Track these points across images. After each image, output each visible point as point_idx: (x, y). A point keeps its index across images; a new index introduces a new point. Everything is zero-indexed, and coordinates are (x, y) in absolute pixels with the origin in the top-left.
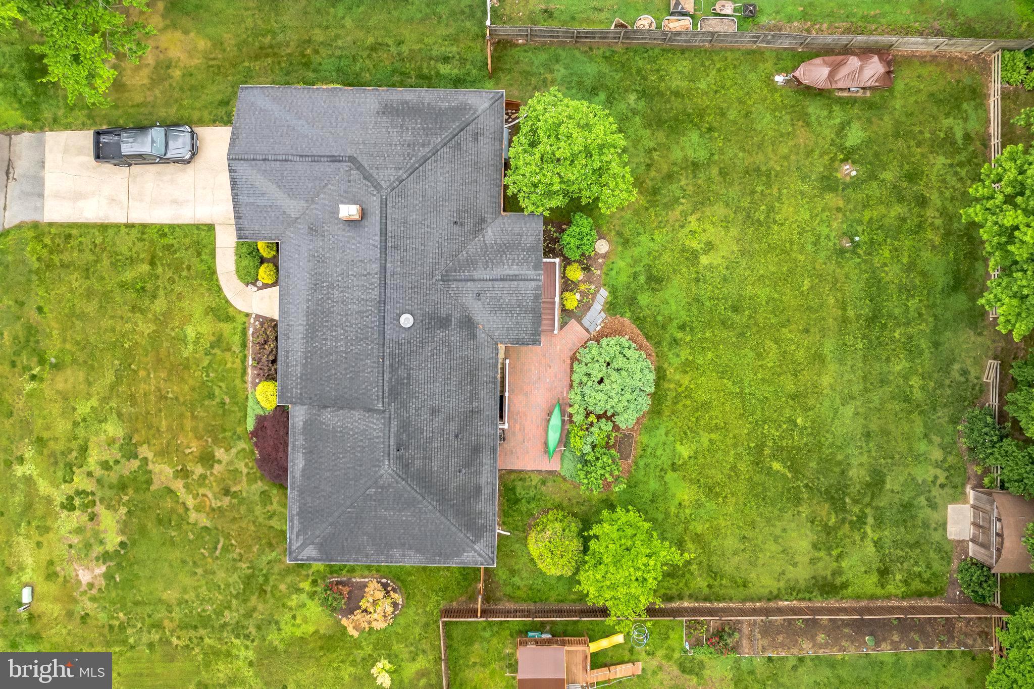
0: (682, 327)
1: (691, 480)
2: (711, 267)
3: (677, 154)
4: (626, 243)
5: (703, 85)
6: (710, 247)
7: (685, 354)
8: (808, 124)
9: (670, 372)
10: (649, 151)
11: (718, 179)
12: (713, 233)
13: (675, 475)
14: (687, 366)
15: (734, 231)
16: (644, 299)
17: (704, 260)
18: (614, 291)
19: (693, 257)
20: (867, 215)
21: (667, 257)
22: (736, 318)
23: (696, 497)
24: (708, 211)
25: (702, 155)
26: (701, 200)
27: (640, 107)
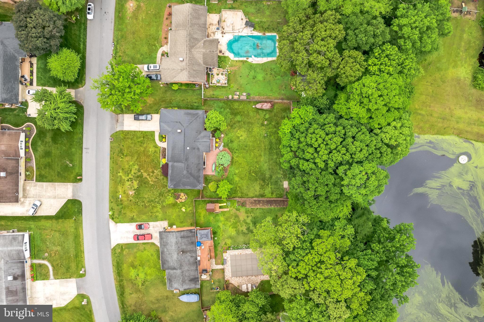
0: (237, 150)
1: (238, 177)
2: (242, 139)
3: (236, 120)
4: (227, 135)
5: (240, 107)
6: (242, 136)
7: (237, 154)
8: (259, 114)
9: (234, 157)
10: (231, 119)
11: (243, 124)
12: (242, 133)
13: (235, 176)
14: (237, 157)
15: (246, 133)
16: (230, 145)
17: (241, 138)
18: (224, 143)
19: (238, 138)
20: (269, 130)
21: (234, 137)
22: (246, 148)
23: (239, 180)
25: (240, 120)
26: (240, 127)
27: (230, 111)
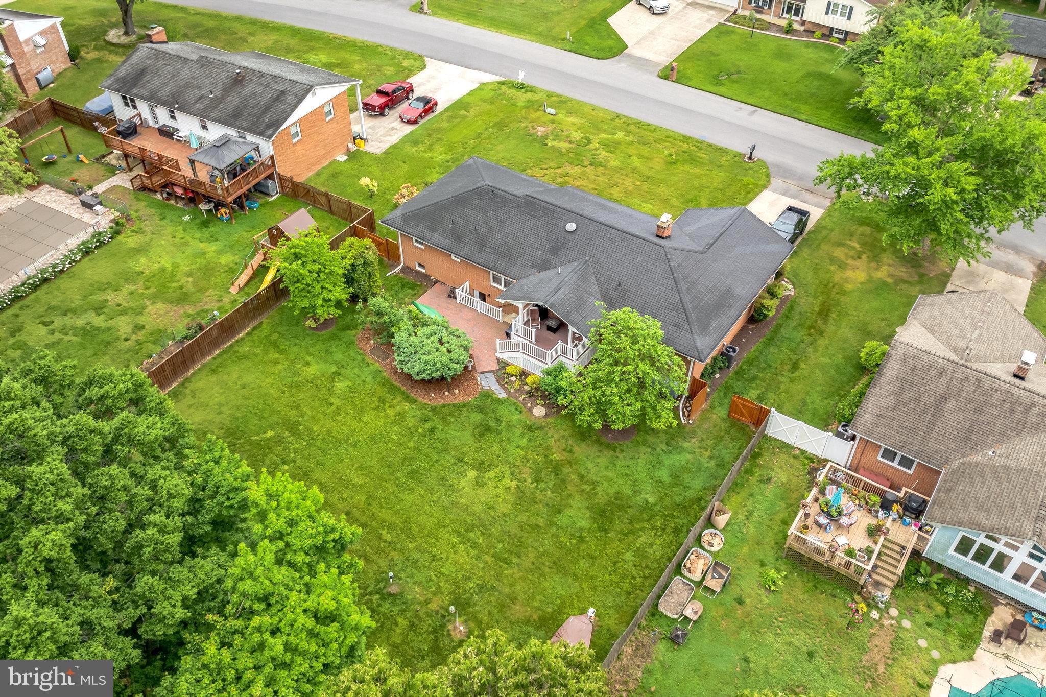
0: (432, 430)
1: (318, 378)
2: (462, 475)
3: (577, 502)
4: (530, 429)
5: (628, 556)
6: (479, 484)
7: (411, 422)
8: (528, 622)
9: (406, 406)
10: (594, 484)
11: (533, 521)
12: (488, 493)
13: (331, 372)
14: (401, 417)
15: (477, 508)
16: (476, 417)
17: (472, 474)
18: (499, 402)
19: (482, 467)
20: (403, 622)
21: (496, 449)
22: (406, 470)
23: (302, 376)
24: (511, 498)
25: (563, 519)
26: (523, 498)
27: (639, 499)
